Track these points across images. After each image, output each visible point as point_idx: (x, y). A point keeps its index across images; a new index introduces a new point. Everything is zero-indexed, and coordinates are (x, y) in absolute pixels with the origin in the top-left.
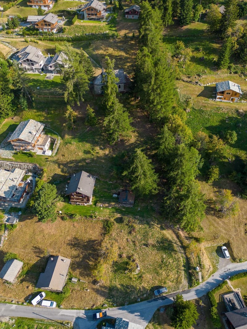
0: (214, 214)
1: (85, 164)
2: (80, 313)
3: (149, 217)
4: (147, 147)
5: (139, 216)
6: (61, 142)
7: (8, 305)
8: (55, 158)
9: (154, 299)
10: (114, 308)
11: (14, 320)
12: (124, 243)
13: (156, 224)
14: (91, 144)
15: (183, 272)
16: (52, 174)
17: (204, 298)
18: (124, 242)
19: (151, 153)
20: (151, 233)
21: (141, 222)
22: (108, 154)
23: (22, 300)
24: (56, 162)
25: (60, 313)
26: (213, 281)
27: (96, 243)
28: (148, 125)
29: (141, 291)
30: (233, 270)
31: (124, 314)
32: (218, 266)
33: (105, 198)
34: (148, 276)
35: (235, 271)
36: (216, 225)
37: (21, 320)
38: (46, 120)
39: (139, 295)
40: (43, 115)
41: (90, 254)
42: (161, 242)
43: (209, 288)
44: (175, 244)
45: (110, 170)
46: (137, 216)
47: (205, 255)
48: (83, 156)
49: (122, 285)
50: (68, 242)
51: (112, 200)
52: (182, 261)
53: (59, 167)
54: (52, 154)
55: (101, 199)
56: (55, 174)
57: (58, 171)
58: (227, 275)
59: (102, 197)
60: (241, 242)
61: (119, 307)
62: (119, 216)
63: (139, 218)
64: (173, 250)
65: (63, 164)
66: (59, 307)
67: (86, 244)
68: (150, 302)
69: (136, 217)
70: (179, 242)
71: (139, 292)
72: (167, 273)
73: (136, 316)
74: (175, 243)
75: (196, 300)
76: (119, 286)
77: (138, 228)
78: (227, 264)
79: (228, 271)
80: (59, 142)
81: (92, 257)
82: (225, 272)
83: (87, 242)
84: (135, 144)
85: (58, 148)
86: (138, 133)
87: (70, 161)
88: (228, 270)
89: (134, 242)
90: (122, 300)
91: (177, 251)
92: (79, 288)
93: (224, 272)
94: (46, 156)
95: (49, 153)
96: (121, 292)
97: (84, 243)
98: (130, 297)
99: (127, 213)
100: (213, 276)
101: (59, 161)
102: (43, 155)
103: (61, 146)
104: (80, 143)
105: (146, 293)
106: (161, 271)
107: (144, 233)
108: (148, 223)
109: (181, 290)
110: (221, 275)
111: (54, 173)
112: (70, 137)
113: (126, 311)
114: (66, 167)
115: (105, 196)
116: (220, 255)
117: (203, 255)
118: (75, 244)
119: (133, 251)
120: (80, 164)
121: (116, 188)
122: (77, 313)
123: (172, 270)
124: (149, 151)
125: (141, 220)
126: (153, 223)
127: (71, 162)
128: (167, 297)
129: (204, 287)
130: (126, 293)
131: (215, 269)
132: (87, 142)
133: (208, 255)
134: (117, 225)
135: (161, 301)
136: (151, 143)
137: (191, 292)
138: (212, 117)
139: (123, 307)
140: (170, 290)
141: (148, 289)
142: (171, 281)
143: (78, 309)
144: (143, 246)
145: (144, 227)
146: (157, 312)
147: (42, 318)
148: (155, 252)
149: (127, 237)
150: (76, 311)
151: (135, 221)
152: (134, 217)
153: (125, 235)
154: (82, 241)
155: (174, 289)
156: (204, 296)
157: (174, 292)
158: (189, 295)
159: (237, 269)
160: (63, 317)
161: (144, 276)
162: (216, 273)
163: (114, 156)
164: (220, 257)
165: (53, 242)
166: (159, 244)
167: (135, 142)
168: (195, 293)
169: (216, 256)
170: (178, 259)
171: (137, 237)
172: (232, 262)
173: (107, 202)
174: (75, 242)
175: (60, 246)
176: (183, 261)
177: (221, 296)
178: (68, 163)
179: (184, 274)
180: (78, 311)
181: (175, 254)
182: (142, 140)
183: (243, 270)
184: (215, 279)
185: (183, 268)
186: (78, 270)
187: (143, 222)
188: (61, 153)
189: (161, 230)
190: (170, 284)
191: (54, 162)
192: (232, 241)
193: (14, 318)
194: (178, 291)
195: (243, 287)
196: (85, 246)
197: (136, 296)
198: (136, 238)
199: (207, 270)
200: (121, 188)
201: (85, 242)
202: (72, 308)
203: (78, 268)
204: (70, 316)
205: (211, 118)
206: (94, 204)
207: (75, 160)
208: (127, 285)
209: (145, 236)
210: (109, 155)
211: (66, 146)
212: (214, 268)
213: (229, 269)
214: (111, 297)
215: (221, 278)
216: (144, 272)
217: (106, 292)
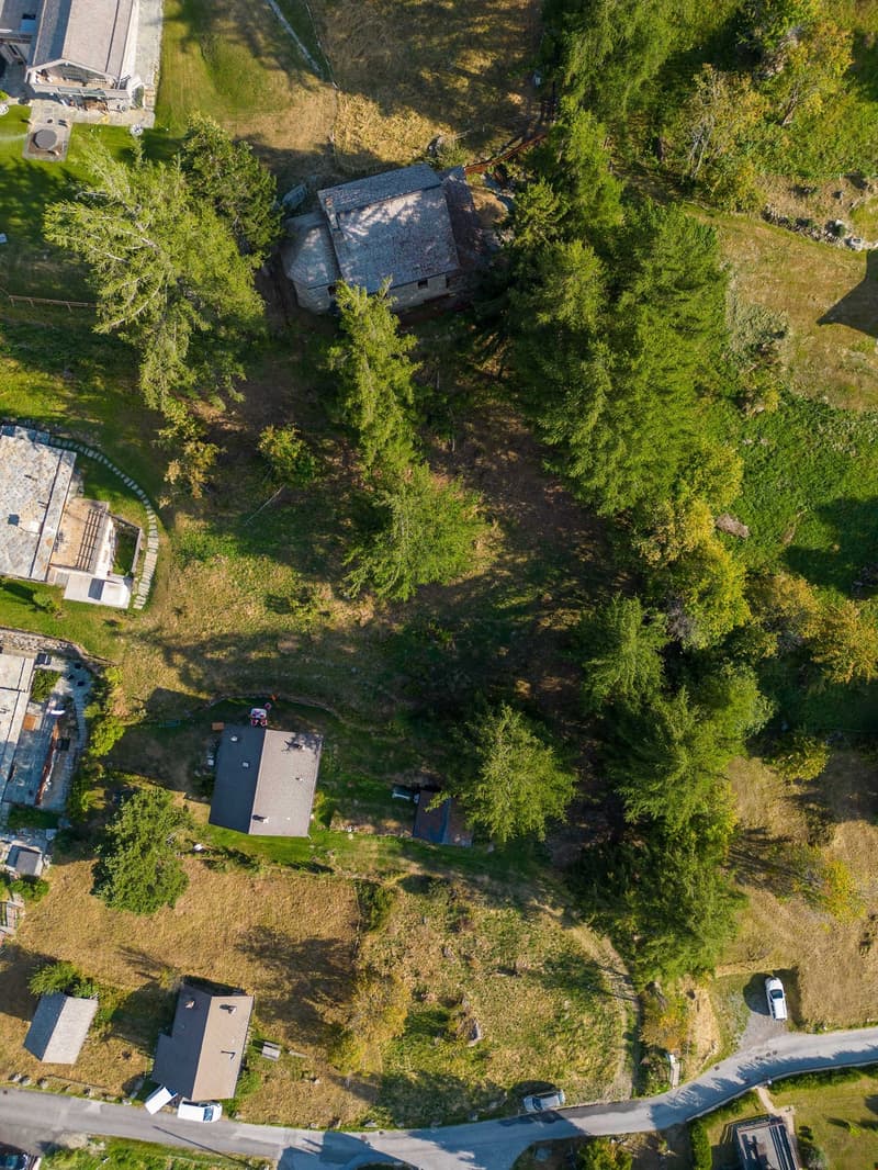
0: (768, 883)
1: (274, 655)
2: (295, 1136)
3: (523, 881)
4: (540, 596)
5: (491, 877)
6: (160, 546)
7: (75, 1100)
8: (148, 623)
9: (521, 1118)
10: (398, 1131)
11: (102, 1144)
12: (432, 960)
13: (547, 907)
14: (296, 568)
15: (622, 1054)
16: (146, 693)
17: (674, 1134)
18: (433, 956)
19: (556, 622)
20: (529, 936)
21: (495, 899)
22: (371, 622)
23: (116, 1090)
24: (153, 639)
25: (238, 1134)
26: (712, 1085)
27: (338, 949)
28: (553, 486)
29: (482, 1093)
30: (786, 1057)
31: (428, 1152)
32: (739, 1038)
33: (363, 799)
34: (507, 1054)
35: (792, 1060)
36: (764, 917)
37: (123, 1146)
38: (78, 418)
39: (475, 1102)
40: (54, 389)
41: (315, 982)
42: (561, 965)
43: (697, 1104)
44: (607, 973)
45: (380, 688)
46: (482, 873)
47: (706, 1009)
48: (265, 622)
49: (423, 1073)
50: (239, 941)
51: (388, 809)
52: (624, 1021)
53: (169, 662)
54: (133, 598)
55: (347, 800)
56: (159, 691)
57: (169, 680)
58: (762, 1070)
59: (350, 793)
60: (838, 972)
61: (412, 1130)
62: (414, 869)
63: (490, 884)
64: (601, 991)
65: (182, 651)
66: (230, 1116)
67: (300, 949)
68: (508, 1126)
69: (479, 879)
70: (622, 966)
71: (474, 1095)
72: (570, 1050)
73: (462, 1159)
74: (610, 969)
75: (649, 1136)
76: (414, 1076)
77: (484, 917)
78: (771, 1035)
79: (769, 1058)
80: (153, 544)
81: (323, 991)
82: (758, 1061)
83: (303, 944)
84: (490, 583)
85: (155, 572)
86: (506, 526)
87: (212, 639)
88: (768, 1055)
89: (467, 958)
90: (422, 1112)
91: (610, 994)
92: (288, 1073)
93: (757, 1058)
94: (108, 608)
95: (117, 595)
96: (419, 1092)
97: (294, 946)
98: (449, 1104)
99: (444, 863)
100: (717, 1068)
101: (164, 634)
102: (93, 605)
103: (166, 564)
104: (249, 562)
105: (498, 1100)
106: (549, 1043)
107: (503, 934)
108: (520, 905)
109: (609, 1101)
110: (741, 1069)
111: (153, 688)
112: (201, 523)
113: (433, 1143)
114: (198, 664)
115: (361, 790)
116: (756, 1003)
117: (698, 1010)
118: (263, 949)
119: (462, 983)
120: (254, 655)
121: (403, 764)
122: (287, 1137)
123: (585, 1044)
124: (546, 612)
125: (494, 894)
126: (536, 903)
127: (218, 642)
128: (562, 1114)
129: (680, 1100)
130: (437, 1094)
131: (729, 1047)
132: (279, 556)
133: (716, 1003)
134: (406, 899)
135: (541, 1124)
136: (561, 578)
137: (638, 1112)
138: (864, 451)
139: (427, 1130)
140: (575, 1097)
141: (506, 1087)
142: (579, 1072)
143: (291, 1126)
144: (498, 975)
145: (505, 916)
146: (528, 1155)
147: (185, 1144)
148: (538, 990)
149: (442, 942)
150: (283, 1129)
151: (472, 893)
152: (470, 880)
153: (435, 935)
154: (288, 939)
155: (586, 1095)
156: (675, 1126)
157: (587, 1104)
158: (630, 1116)
159: (799, 1055)
160: (248, 1146)
161: (492, 1054)
162: (728, 1060)
163: (397, 628)
164: (754, 1010)
165: (185, 936)
166: (554, 969)
167: (491, 573)
168: (650, 1115)
169: (739, 1006)
170: (611, 1016)
171: (479, 943)
172: (791, 1030)
173: (370, 818)
174: (263, 941)
175: (213, 952)
176: (629, 1021)
177: (730, 1128)
178: (202, 645)
179: (624, 1057)
180: (289, 1130)
181: (604, 1003)
182: (519, 560)
183: (820, 1058)
184: (722, 1080)
185: (624, 1042)
186: (279, 1022)
187: (501, 900)
188: (170, 602)
189: (563, 928)
190: (576, 1078)
191: (143, 637)
192: (808, 969)
193: (101, 1138)
194: (598, 1101)
195: (805, 1105)
196: (295, 957)
197: (466, 1105)
198: (476, 946)
199: (702, 1055)
200: (423, 770)
201: (299, 946)
202: (272, 1121)
203: (279, 1016)
204: (265, 1144)
205: (858, 453)
206: (322, 820)
207: (233, 635)
208: (438, 1075)
209: (507, 942)
210: (376, 625)
211: (189, 571)
212: (726, 1045)
213: (775, 1053)
214: (389, 1101)
215: (742, 1078)
216: (496, 1042)
217: (375, 1088)
